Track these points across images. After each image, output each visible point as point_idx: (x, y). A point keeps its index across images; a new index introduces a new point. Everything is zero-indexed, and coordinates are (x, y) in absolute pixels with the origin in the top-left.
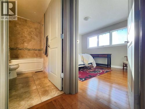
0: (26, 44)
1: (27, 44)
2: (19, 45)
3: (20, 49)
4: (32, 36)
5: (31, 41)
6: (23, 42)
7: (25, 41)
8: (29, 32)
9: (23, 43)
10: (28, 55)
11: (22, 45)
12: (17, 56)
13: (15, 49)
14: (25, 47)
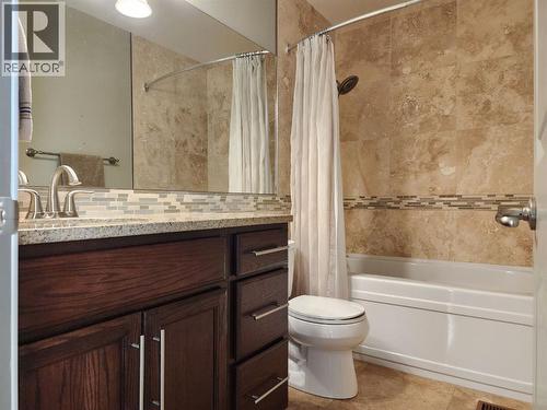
0: (446, 170)
1: (452, 170)
2: (412, 177)
3: (418, 205)
4: (487, 104)
5: (483, 138)
6: (433, 159)
7: (441, 152)
8: (469, 81)
9: (432, 167)
10: (461, 241)
11: (425, 177)
12: (402, 247)
13: (393, 205)
14: (440, 191)
